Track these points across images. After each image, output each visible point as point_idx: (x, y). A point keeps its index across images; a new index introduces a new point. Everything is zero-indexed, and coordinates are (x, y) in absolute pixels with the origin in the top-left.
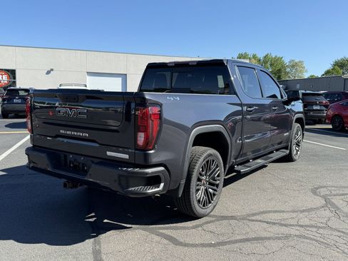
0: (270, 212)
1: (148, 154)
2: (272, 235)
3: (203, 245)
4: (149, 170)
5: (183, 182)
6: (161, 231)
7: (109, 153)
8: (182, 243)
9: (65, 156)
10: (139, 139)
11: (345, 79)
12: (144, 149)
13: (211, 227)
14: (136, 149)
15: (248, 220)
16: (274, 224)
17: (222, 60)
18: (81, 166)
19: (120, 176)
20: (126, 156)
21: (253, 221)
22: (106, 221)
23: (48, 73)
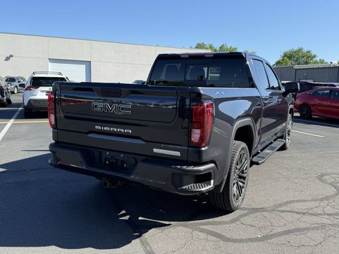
0: (293, 202)
1: (202, 151)
2: (309, 226)
3: (251, 240)
4: (202, 168)
5: (226, 177)
6: (202, 227)
7: (155, 150)
8: (229, 239)
9: (100, 153)
10: (193, 135)
11: (296, 70)
12: (197, 146)
13: (248, 220)
14: (189, 146)
15: (278, 211)
16: (304, 214)
17: (241, 53)
18: (119, 163)
19: (173, 175)
20: (178, 154)
21: (283, 211)
22: (140, 218)
23: (7, 59)
